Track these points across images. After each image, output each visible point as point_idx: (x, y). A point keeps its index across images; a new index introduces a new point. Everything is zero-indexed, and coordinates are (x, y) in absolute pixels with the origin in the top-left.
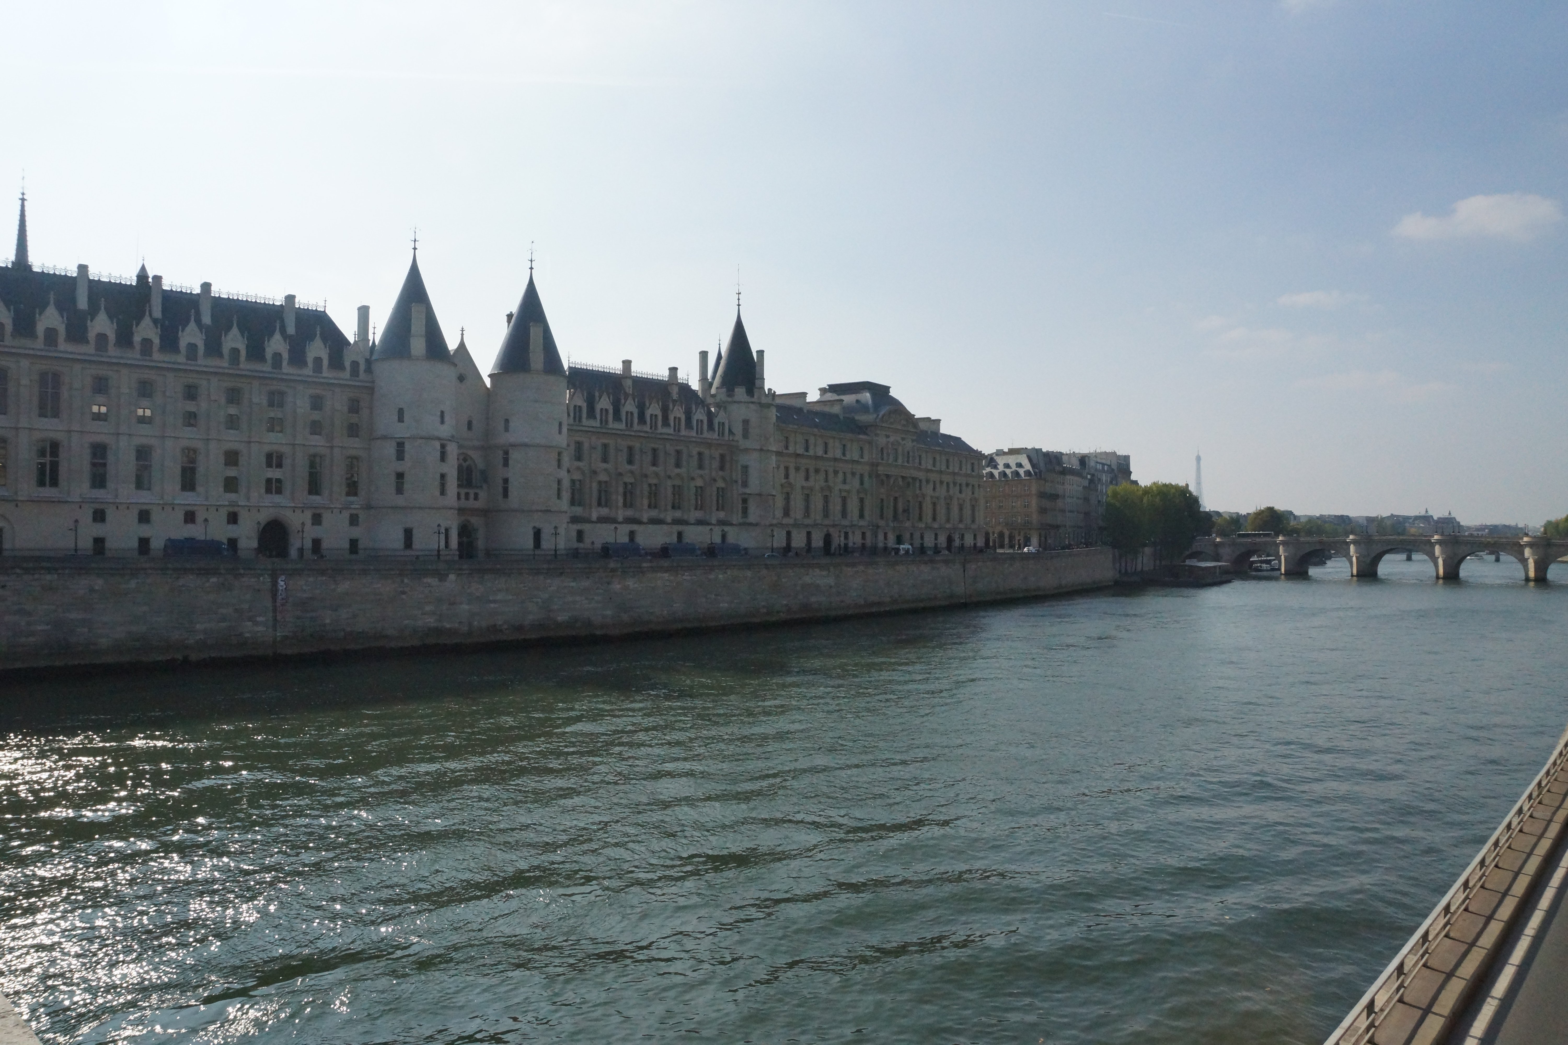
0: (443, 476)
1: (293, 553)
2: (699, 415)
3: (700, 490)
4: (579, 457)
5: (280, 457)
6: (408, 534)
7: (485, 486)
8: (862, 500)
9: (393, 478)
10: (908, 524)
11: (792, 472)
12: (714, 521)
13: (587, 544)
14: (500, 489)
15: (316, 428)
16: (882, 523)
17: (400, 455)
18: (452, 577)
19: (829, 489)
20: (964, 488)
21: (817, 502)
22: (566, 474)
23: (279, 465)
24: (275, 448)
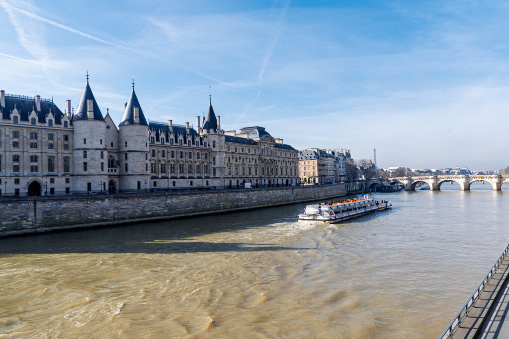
0: (102, 164)
1: (43, 194)
2: (197, 139)
3: (198, 167)
4: (154, 155)
5: (36, 157)
6: (89, 185)
7: (119, 167)
8: (256, 168)
9: (83, 165)
10: (273, 176)
11: (231, 158)
12: (203, 177)
13: (158, 186)
14: (124, 168)
15: (51, 146)
16: (263, 176)
17: (85, 156)
18: (107, 200)
19: (245, 164)
20: (292, 163)
21: (240, 169)
22: (149, 161)
23: (36, 161)
24: (34, 154)
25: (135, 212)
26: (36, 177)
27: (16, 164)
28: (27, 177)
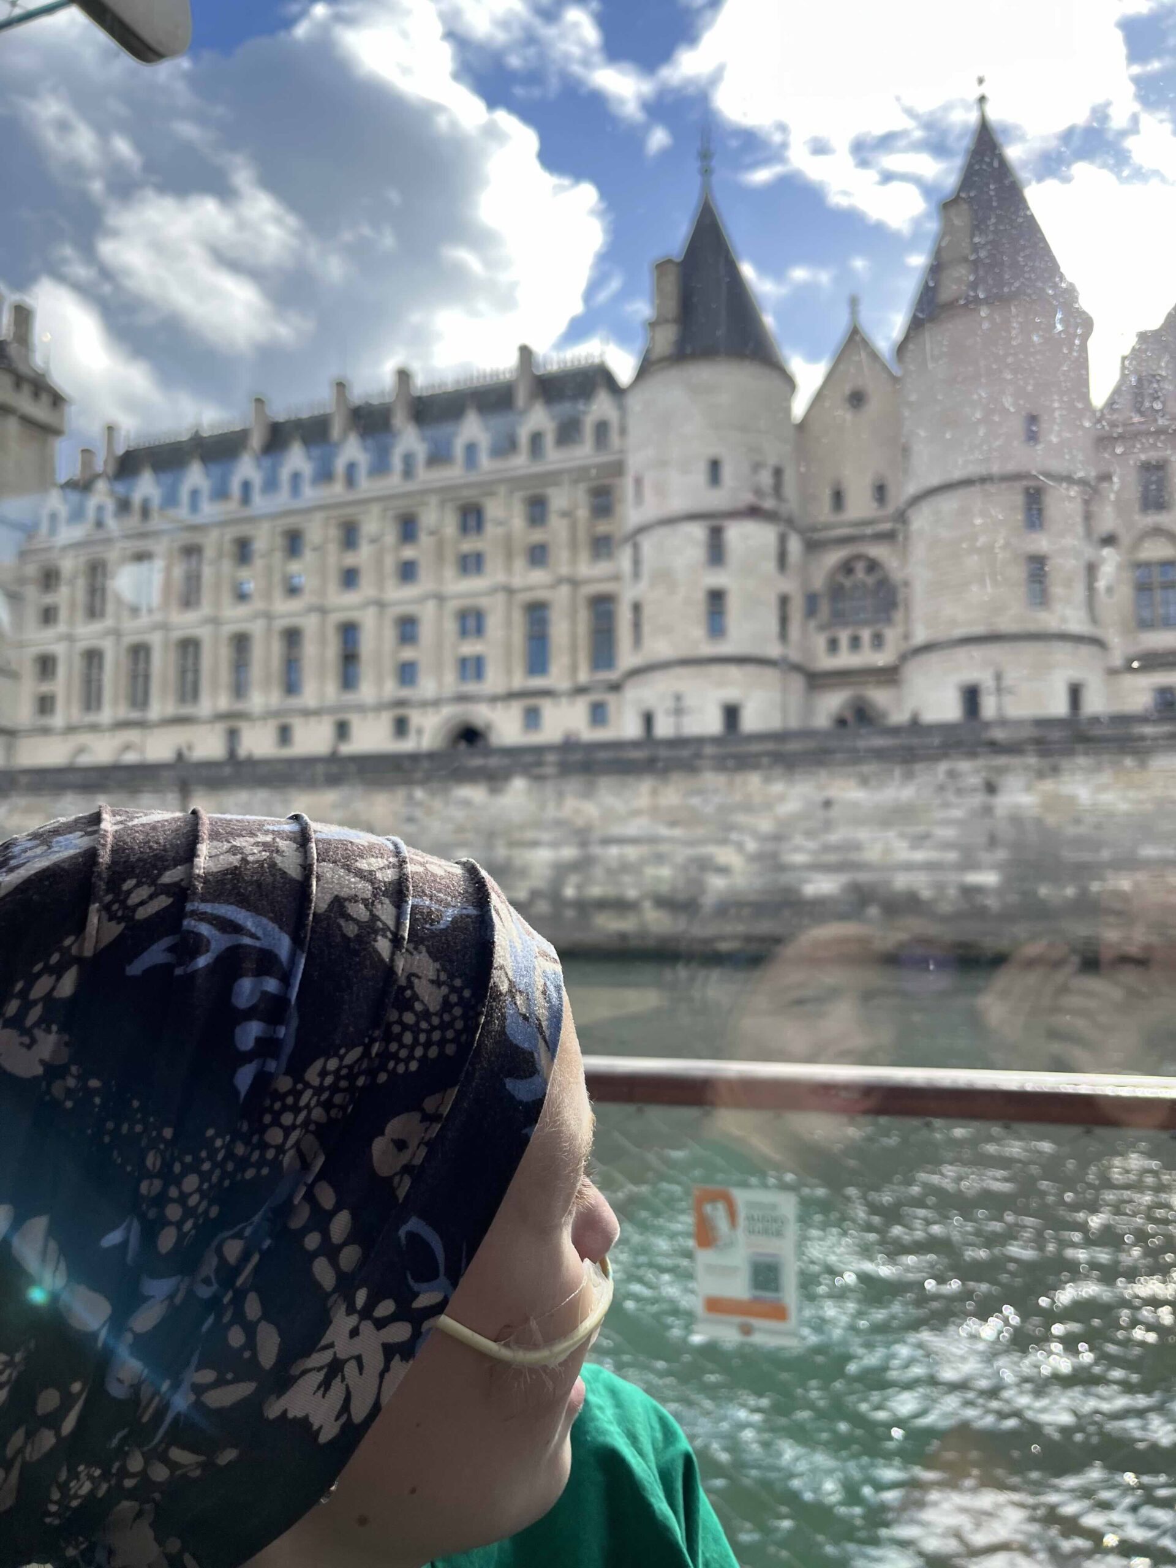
5: (478, 614)
6: (649, 723)
7: (897, 616)
14: (903, 615)
15: (537, 555)
17: (638, 569)
23: (480, 632)
24: (469, 602)
25: (706, 865)
26: (472, 705)
27: (407, 654)
28: (433, 709)
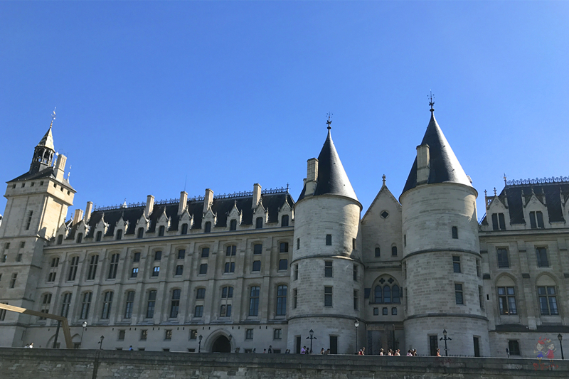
0: (327, 289)
5: (231, 288)
6: (298, 340)
7: (401, 301)
9: (292, 296)
14: (405, 302)
15: (256, 266)
17: (296, 275)
23: (230, 296)
24: (227, 282)
26: (223, 326)
27: (199, 303)
28: (208, 327)
